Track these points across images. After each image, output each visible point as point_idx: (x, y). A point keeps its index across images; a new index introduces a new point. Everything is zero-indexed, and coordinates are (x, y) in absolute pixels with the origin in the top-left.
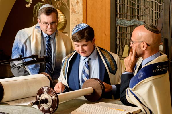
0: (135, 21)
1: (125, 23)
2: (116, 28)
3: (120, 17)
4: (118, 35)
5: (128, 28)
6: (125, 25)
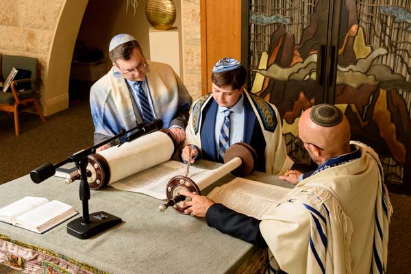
0: (278, 17)
1: (262, 19)
2: (250, 27)
3: (256, 10)
4: (253, 36)
5: (267, 28)
6: (262, 23)
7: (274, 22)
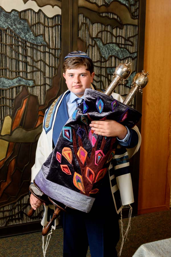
6: (4, 86)
7: (17, 85)
